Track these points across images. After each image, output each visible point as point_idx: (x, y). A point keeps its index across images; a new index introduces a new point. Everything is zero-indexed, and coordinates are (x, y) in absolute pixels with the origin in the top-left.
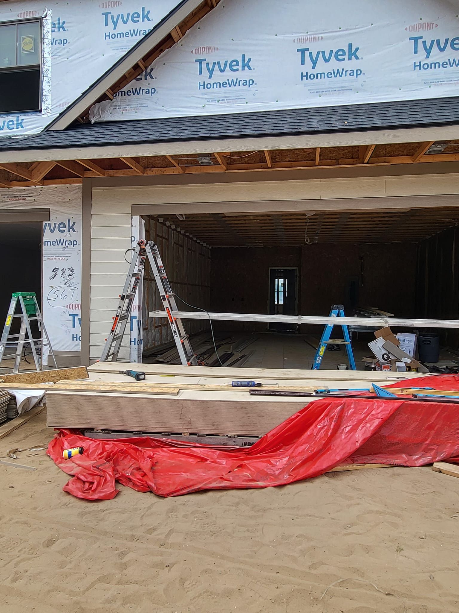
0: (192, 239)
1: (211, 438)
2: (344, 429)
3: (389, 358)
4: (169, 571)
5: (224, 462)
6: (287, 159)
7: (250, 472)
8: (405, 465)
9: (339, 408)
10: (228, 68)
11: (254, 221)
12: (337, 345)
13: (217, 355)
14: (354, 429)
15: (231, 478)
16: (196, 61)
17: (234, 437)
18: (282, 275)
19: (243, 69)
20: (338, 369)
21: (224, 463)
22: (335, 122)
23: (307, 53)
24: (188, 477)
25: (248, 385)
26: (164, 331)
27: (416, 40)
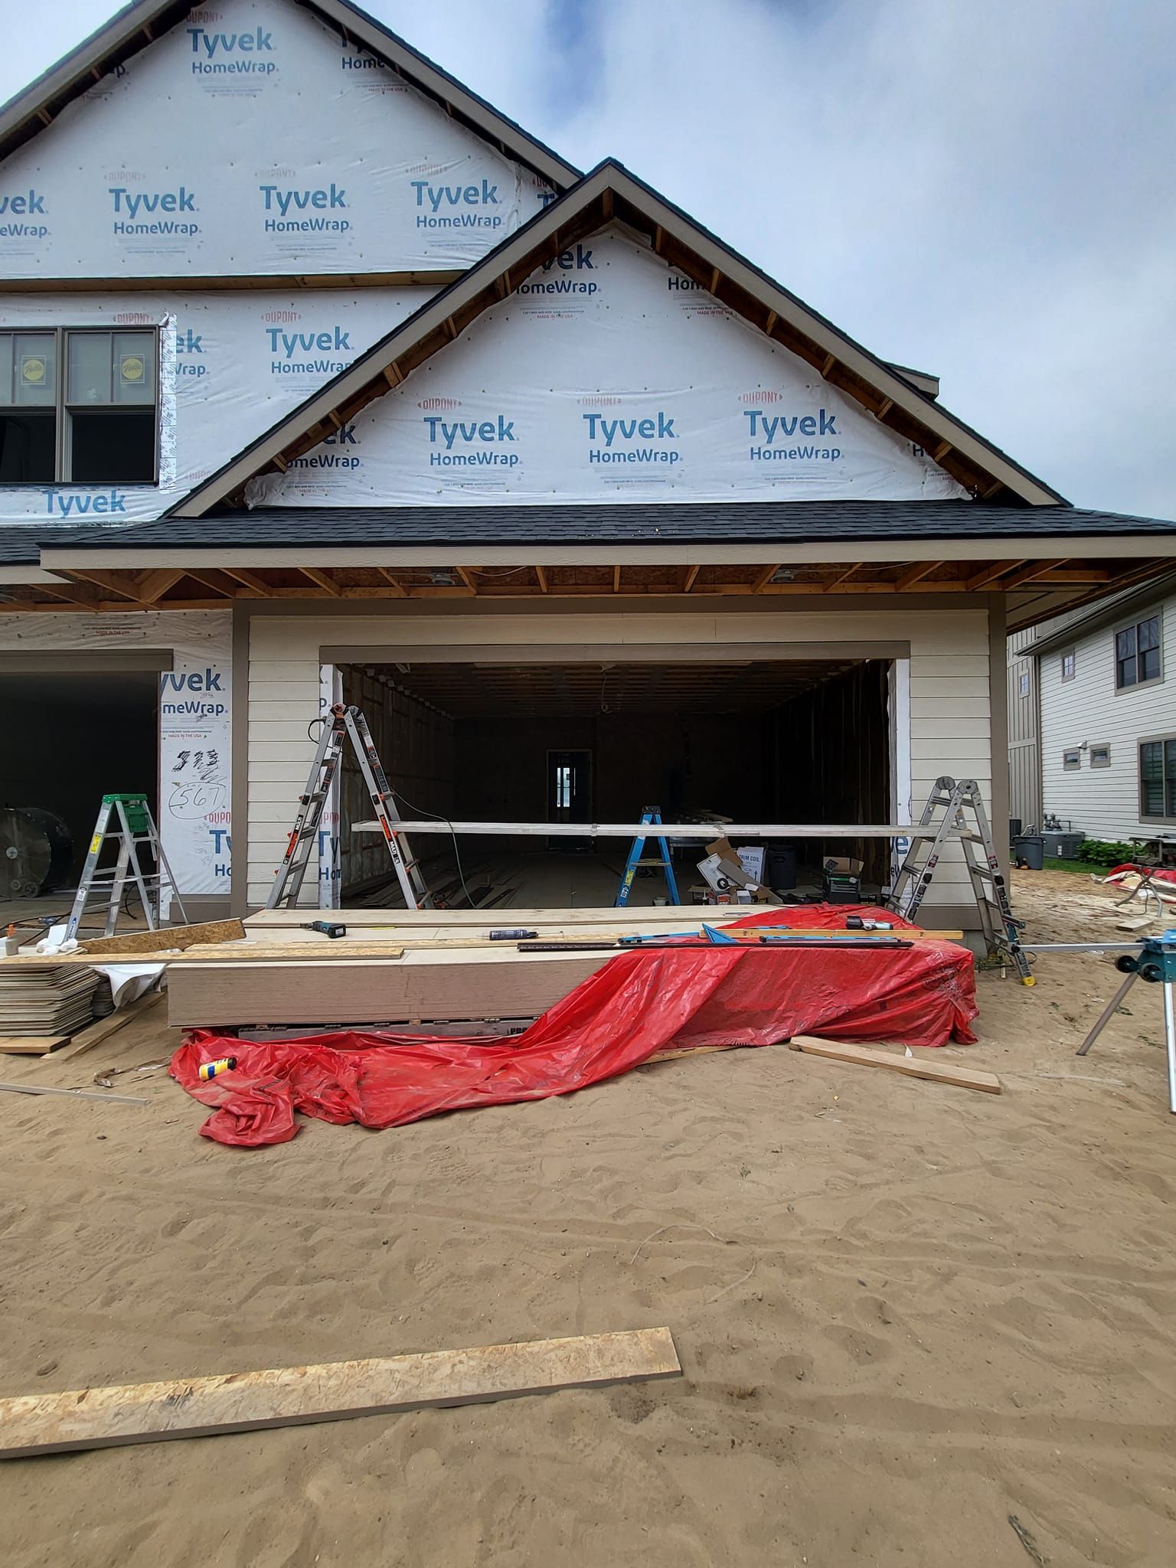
0: (422, 704)
1: (457, 1026)
2: (662, 997)
3: (727, 884)
4: (388, 1250)
5: (478, 1063)
6: (571, 582)
7: (520, 1075)
8: (752, 1044)
9: (655, 964)
10: (477, 435)
12: (653, 868)
13: (465, 891)
14: (677, 996)
15: (490, 1088)
16: (426, 420)
17: (495, 1021)
18: (568, 762)
19: (501, 439)
20: (654, 905)
22: (640, 528)
24: (420, 1093)
25: (515, 937)
26: (376, 855)
27: (753, 415)
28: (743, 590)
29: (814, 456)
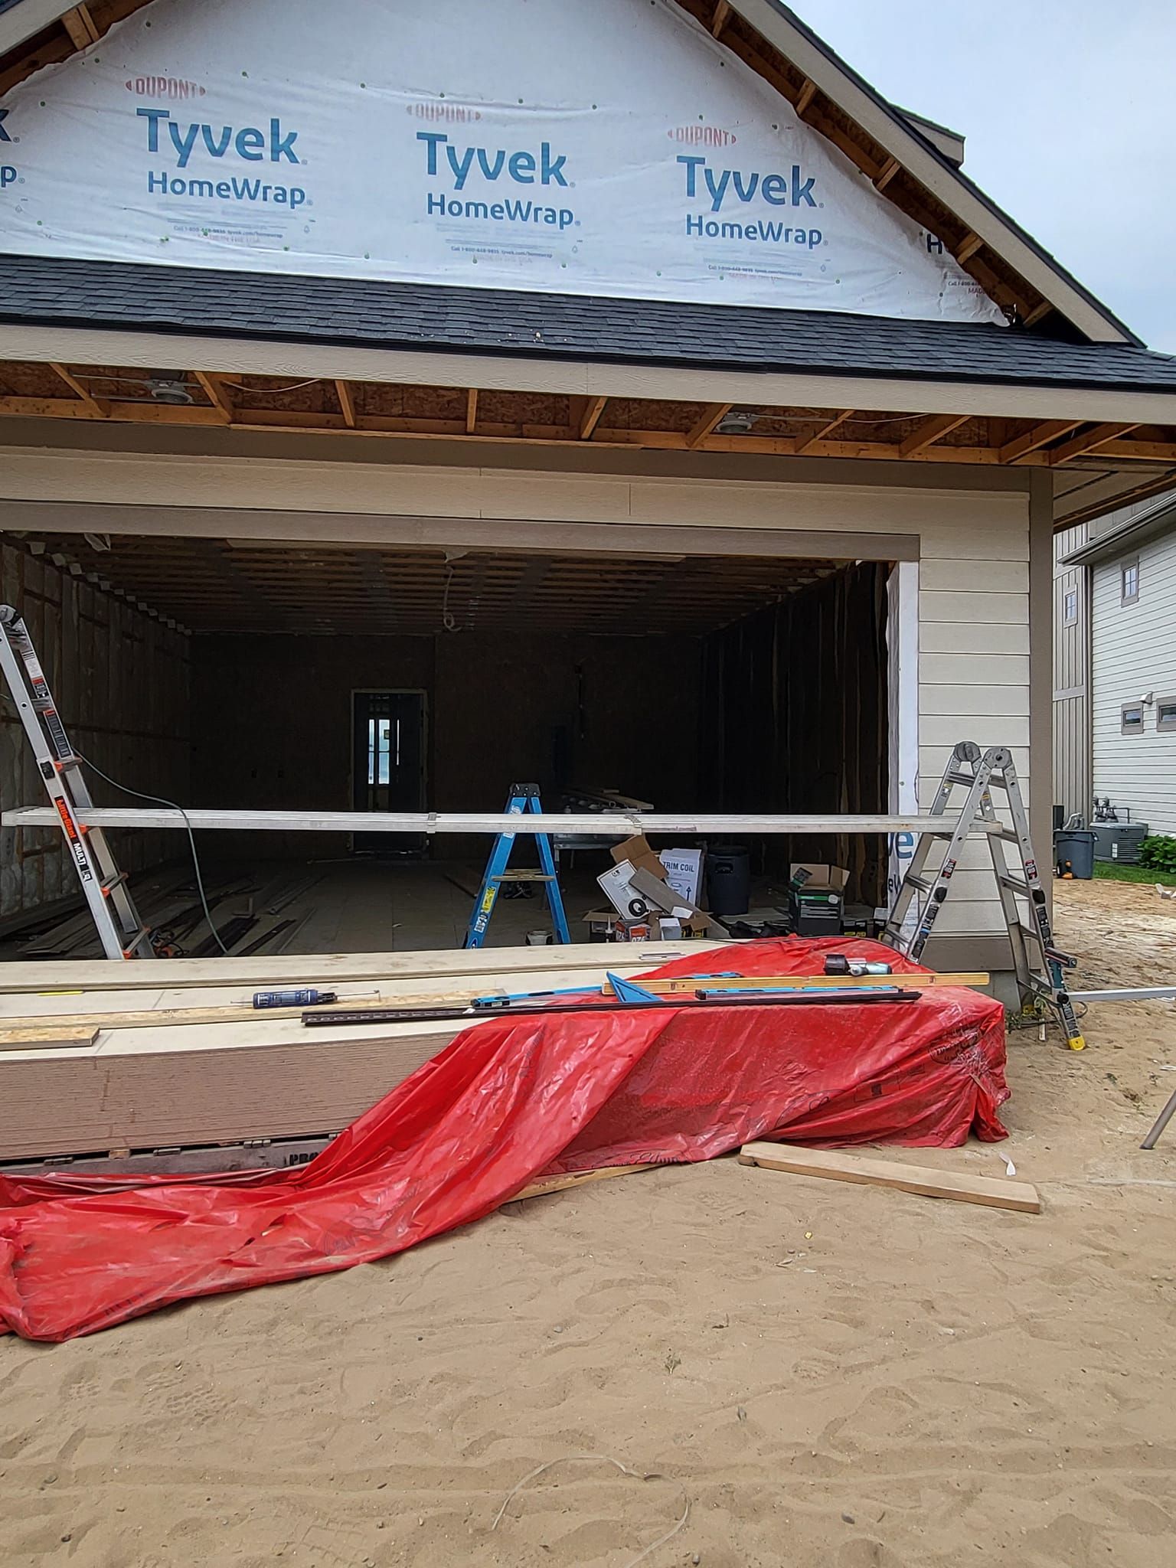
0: (133, 606)
1: (195, 1156)
2: (542, 1091)
3: (643, 909)
4: (73, 1550)
5: (233, 1217)
6: (396, 410)
7: (306, 1233)
8: (682, 1159)
9: (531, 1040)
10: (232, 148)
11: (308, 565)
12: (526, 884)
13: (211, 926)
14: (567, 1089)
15: (253, 1258)
16: (140, 112)
17: (262, 1145)
18: (386, 709)
19: (275, 159)
20: (528, 943)
21: (234, 1219)
22: (511, 329)
23: (441, 148)
24: (127, 1274)
25: (298, 1001)
26: (50, 867)
27: (692, 163)
28: (674, 442)
29: (782, 237)
